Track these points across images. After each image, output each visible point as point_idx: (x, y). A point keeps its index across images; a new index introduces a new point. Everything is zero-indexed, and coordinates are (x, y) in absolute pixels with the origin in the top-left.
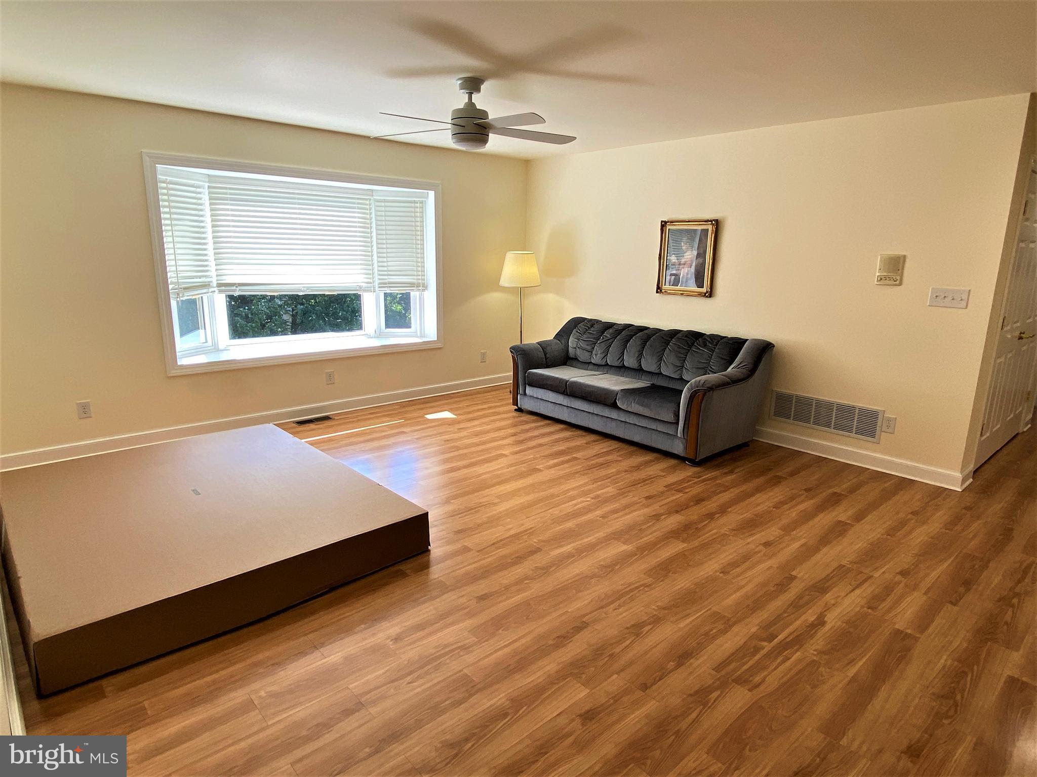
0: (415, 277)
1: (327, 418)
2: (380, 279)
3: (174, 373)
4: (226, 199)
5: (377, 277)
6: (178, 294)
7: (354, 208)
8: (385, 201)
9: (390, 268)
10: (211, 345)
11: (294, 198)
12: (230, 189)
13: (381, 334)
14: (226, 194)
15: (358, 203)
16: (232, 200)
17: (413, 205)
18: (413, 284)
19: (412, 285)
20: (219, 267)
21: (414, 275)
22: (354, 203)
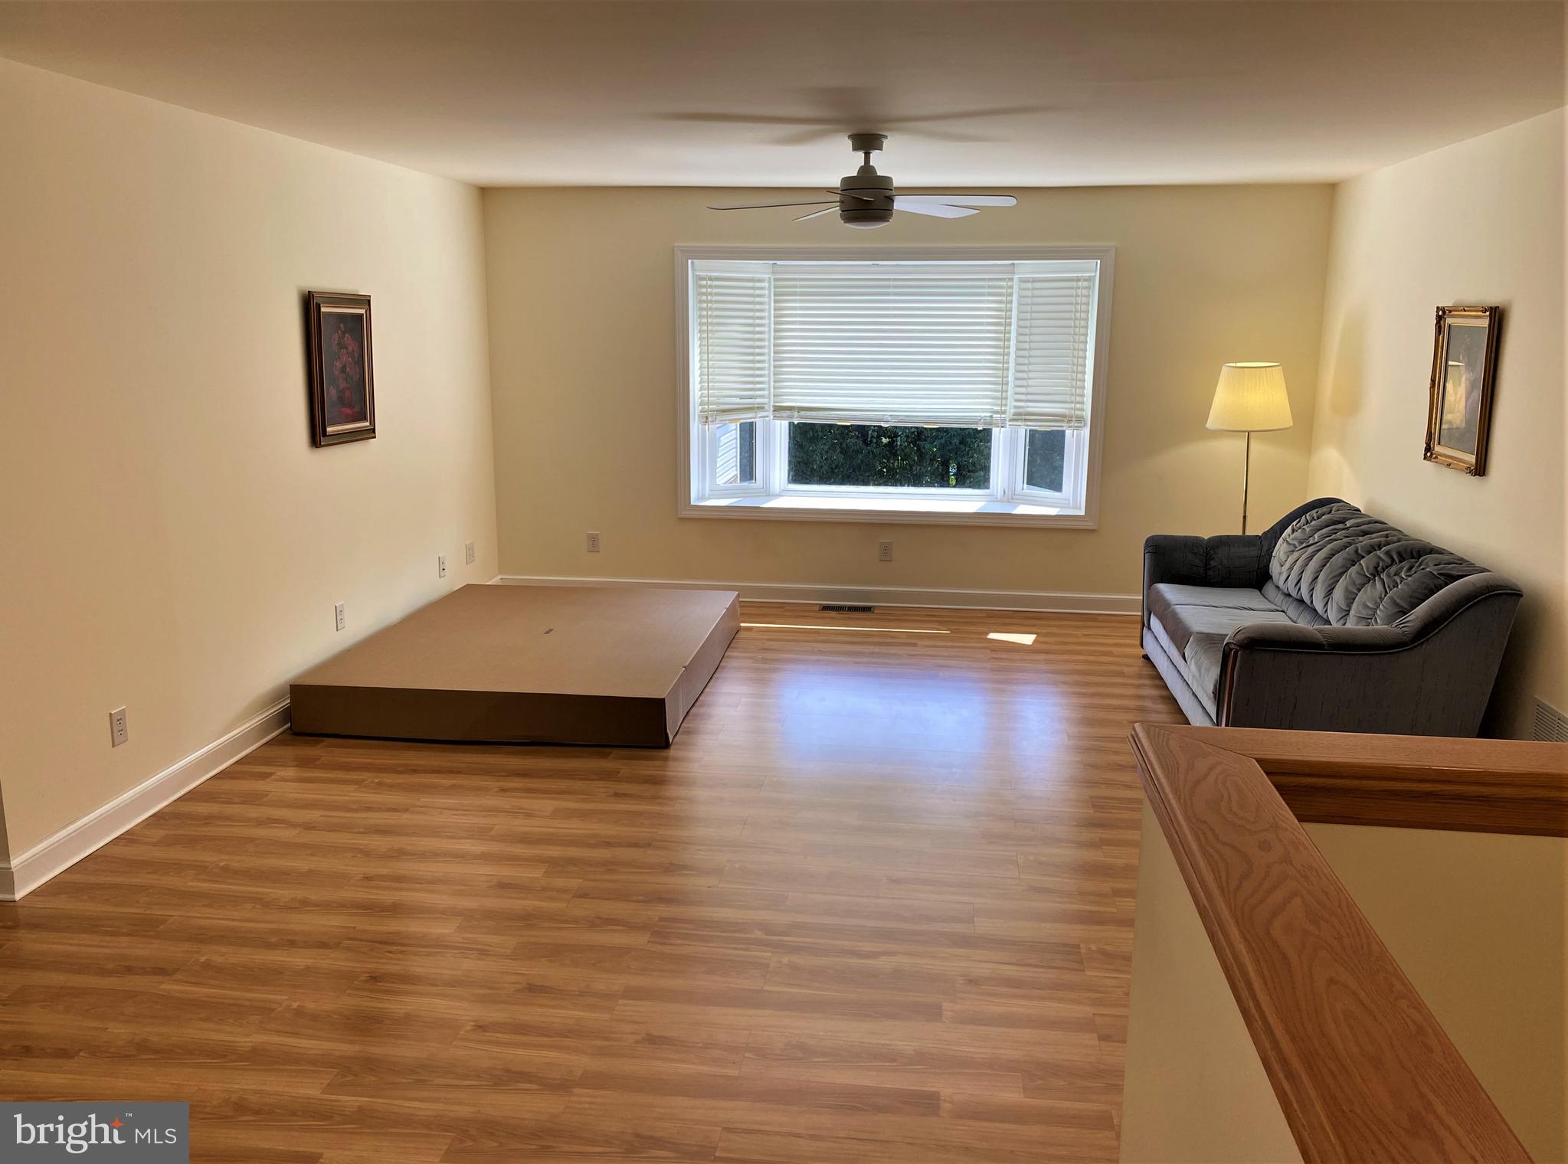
0: (1068, 405)
1: (867, 609)
2: (1015, 407)
3: (685, 514)
4: (794, 294)
5: (1011, 403)
6: (707, 418)
7: (983, 295)
8: (1035, 280)
9: (1030, 390)
10: (761, 487)
11: (889, 287)
12: (801, 280)
13: (1015, 497)
14: (795, 287)
15: (989, 287)
16: (801, 294)
17: (1074, 284)
18: (1064, 416)
19: (1060, 418)
20: (777, 384)
21: (1066, 402)
22: (983, 287)
